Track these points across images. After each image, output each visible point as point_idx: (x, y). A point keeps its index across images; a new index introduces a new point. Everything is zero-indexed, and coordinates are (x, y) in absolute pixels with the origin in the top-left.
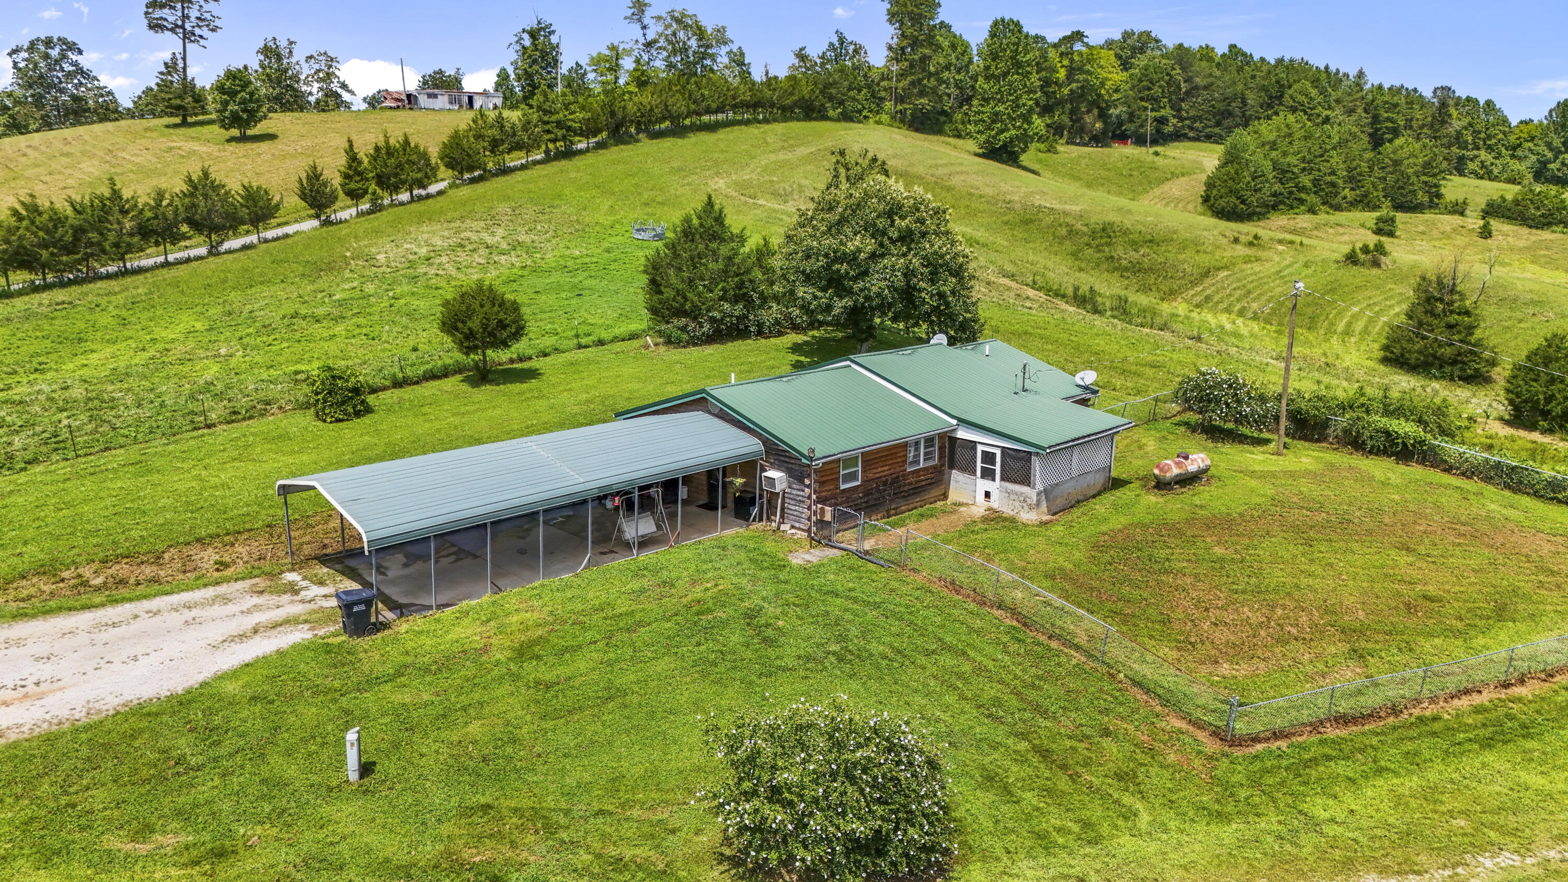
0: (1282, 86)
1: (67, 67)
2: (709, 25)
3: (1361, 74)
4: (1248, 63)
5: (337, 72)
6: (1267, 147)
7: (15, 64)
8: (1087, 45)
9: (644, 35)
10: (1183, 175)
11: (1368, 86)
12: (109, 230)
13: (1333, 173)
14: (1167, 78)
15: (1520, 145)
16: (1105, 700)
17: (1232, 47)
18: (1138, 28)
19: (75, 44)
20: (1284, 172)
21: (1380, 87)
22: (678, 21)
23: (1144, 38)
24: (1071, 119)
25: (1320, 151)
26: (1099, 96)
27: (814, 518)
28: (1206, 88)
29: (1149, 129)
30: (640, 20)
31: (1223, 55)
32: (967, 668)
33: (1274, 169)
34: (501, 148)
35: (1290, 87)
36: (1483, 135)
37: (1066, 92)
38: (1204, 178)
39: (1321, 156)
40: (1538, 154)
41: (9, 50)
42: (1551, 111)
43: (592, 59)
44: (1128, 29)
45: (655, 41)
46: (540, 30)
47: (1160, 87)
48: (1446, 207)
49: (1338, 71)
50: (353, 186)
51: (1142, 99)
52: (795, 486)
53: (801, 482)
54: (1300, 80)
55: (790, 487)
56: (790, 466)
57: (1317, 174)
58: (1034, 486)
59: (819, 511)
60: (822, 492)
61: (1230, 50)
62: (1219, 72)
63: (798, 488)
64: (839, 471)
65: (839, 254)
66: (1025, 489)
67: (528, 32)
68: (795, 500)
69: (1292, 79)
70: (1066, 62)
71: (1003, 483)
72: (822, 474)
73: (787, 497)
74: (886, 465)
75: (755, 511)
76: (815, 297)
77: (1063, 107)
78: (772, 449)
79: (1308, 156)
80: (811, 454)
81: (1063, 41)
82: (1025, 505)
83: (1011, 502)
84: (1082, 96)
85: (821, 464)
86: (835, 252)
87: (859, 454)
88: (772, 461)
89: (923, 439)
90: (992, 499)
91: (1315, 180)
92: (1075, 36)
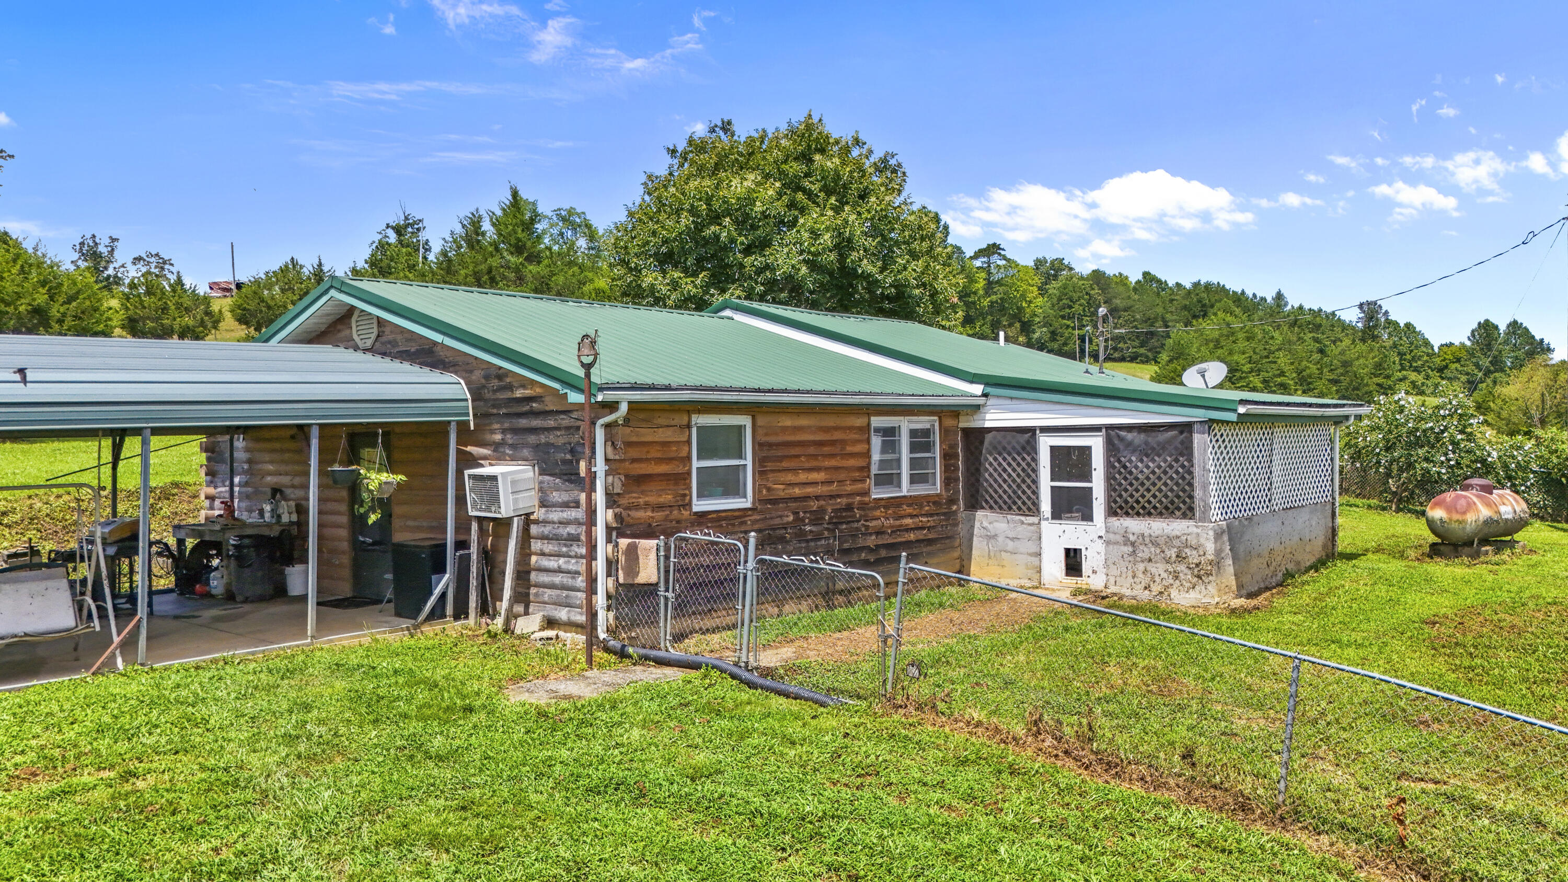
0: (1204, 306)
3: (1279, 296)
4: (1163, 290)
6: (1211, 345)
8: (1004, 258)
11: (1289, 307)
13: (1282, 374)
14: (1087, 297)
15: (1446, 367)
17: (1146, 274)
18: (1051, 255)
21: (1301, 308)
22: (564, 219)
23: (1057, 265)
25: (1266, 353)
26: (1020, 309)
27: (605, 584)
28: (1126, 310)
29: (1075, 346)
31: (1138, 282)
35: (1212, 306)
36: (1408, 357)
37: (985, 303)
39: (1267, 357)
40: (1467, 374)
42: (1473, 331)
44: (1040, 256)
46: (407, 226)
47: (1080, 305)
49: (1255, 296)
51: (1063, 317)
52: (556, 497)
53: (570, 476)
54: (1220, 301)
55: (543, 504)
56: (543, 439)
57: (1266, 375)
58: (1205, 518)
59: (622, 559)
60: (637, 507)
61: (1144, 277)
62: (1136, 297)
63: (565, 497)
64: (689, 458)
65: (716, 205)
66: (1177, 527)
67: (393, 228)
68: (556, 538)
69: (1213, 300)
70: (983, 275)
71: (1115, 522)
72: (634, 453)
73: (534, 529)
74: (817, 469)
75: (444, 583)
76: (675, 285)
77: (984, 319)
78: (496, 404)
79: (1254, 357)
80: (588, 367)
81: (979, 254)
82: (1182, 568)
83: (1141, 566)
84: (1003, 310)
85: (624, 407)
86: (709, 200)
87: (744, 420)
88: (498, 437)
89: (905, 425)
90: (1086, 568)
91: (1265, 381)
92: (993, 249)
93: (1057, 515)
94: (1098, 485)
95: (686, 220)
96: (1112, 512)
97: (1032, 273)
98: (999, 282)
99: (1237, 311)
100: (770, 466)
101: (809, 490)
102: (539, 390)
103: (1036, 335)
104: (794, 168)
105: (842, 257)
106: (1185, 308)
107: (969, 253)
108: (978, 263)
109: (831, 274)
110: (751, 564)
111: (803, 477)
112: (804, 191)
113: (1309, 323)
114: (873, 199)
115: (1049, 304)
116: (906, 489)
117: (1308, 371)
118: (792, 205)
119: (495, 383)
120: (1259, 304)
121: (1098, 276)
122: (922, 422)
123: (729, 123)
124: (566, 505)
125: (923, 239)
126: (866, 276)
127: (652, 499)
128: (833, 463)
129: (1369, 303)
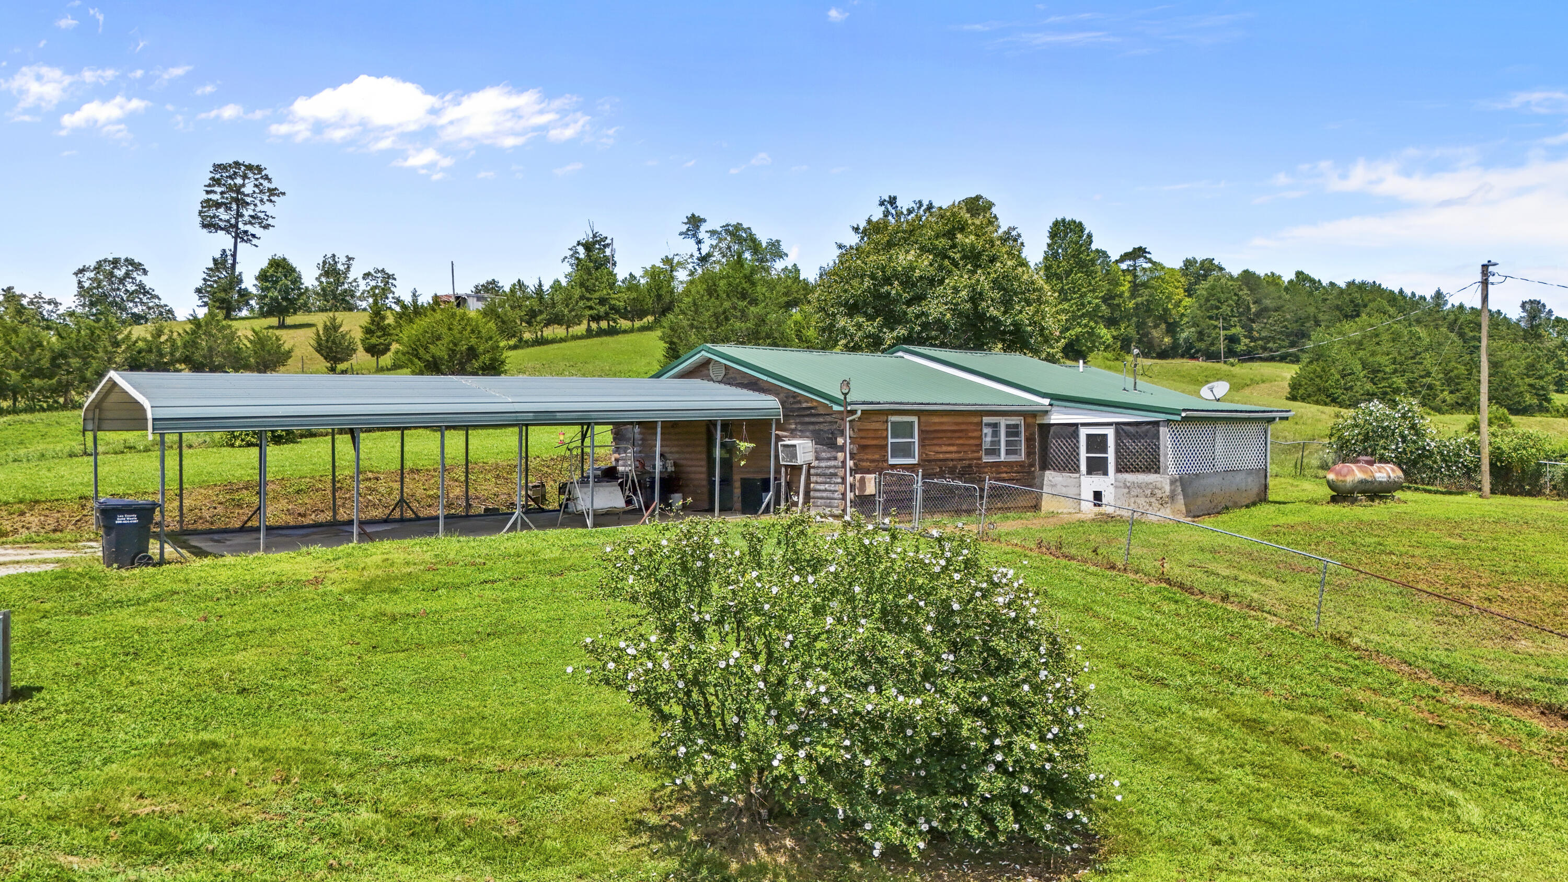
0: (1357, 305)
1: (131, 287)
2: (763, 238)
3: (1439, 295)
4: (1317, 289)
5: (393, 289)
6: (1353, 347)
7: (80, 282)
8: (1150, 261)
9: (699, 249)
10: (1263, 382)
11: (1449, 306)
12: (94, 358)
13: (1428, 374)
14: (1235, 298)
16: (1338, 669)
17: (1299, 274)
18: (1200, 256)
19: (140, 264)
20: (1375, 371)
21: (1461, 307)
22: (731, 234)
23: (1207, 265)
24: (1138, 333)
25: (1411, 354)
26: (1166, 310)
27: (850, 496)
28: (1276, 310)
29: (1222, 346)
30: (694, 235)
31: (1291, 282)
32: (1098, 625)
33: (1364, 368)
34: (538, 318)
35: (1365, 306)
37: (1131, 305)
38: (1286, 384)
39: (1413, 358)
41: (75, 270)
43: (646, 271)
44: (1190, 257)
45: (709, 255)
46: (595, 243)
47: (1228, 306)
48: (1558, 411)
49: (1413, 294)
50: (374, 341)
51: (1211, 318)
52: (824, 455)
53: (832, 445)
54: (1374, 300)
55: (817, 459)
56: (817, 427)
57: (1411, 375)
58: (1165, 473)
59: (857, 484)
60: (863, 460)
61: (1297, 277)
62: (1288, 297)
63: (829, 455)
64: (887, 437)
65: (888, 273)
66: (1151, 478)
67: (583, 245)
68: (824, 475)
69: (1366, 299)
70: (1129, 278)
71: (1120, 475)
72: (863, 434)
73: (812, 471)
74: (953, 445)
75: (769, 497)
76: (859, 326)
77: (1129, 320)
78: (793, 410)
79: (1398, 358)
80: (845, 395)
81: (1125, 257)
82: (1153, 500)
83: (1133, 500)
84: (1149, 310)
85: (859, 413)
86: (883, 270)
87: (915, 419)
88: (793, 426)
89: (1003, 422)
90: (1104, 501)
91: (1409, 382)
92: (1139, 252)
93: (1090, 472)
94: (1111, 455)
95: (867, 283)
96: (1118, 471)
97: (1178, 276)
98: (1144, 285)
99: (1392, 310)
100: (927, 442)
101: (948, 456)
102: (815, 404)
103: (1184, 335)
104: (943, 242)
105: (976, 306)
106: (1338, 308)
107: (1114, 256)
108: (1124, 266)
109: (968, 317)
110: (920, 484)
111: (944, 449)
112: (949, 258)
113: (1471, 322)
114: (998, 264)
115: (1197, 305)
116: (1003, 457)
117: (1456, 372)
118: (941, 268)
119: (791, 400)
120: (1417, 303)
121: (1248, 277)
122: (1013, 420)
123: (895, 198)
124: (829, 459)
125: (1034, 290)
126: (992, 319)
127: (870, 457)
128: (961, 442)
129: (1531, 302)
